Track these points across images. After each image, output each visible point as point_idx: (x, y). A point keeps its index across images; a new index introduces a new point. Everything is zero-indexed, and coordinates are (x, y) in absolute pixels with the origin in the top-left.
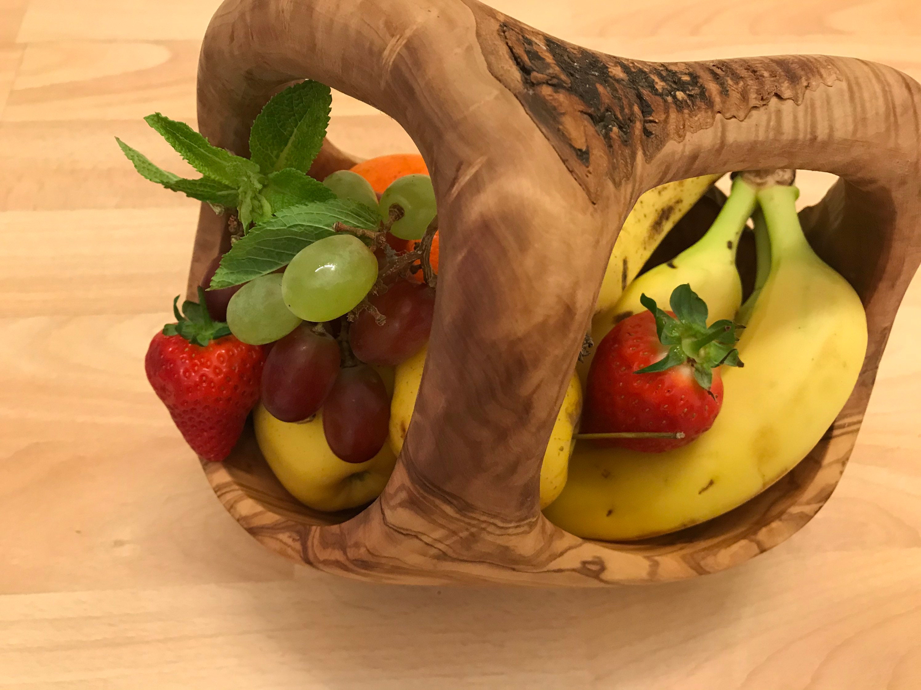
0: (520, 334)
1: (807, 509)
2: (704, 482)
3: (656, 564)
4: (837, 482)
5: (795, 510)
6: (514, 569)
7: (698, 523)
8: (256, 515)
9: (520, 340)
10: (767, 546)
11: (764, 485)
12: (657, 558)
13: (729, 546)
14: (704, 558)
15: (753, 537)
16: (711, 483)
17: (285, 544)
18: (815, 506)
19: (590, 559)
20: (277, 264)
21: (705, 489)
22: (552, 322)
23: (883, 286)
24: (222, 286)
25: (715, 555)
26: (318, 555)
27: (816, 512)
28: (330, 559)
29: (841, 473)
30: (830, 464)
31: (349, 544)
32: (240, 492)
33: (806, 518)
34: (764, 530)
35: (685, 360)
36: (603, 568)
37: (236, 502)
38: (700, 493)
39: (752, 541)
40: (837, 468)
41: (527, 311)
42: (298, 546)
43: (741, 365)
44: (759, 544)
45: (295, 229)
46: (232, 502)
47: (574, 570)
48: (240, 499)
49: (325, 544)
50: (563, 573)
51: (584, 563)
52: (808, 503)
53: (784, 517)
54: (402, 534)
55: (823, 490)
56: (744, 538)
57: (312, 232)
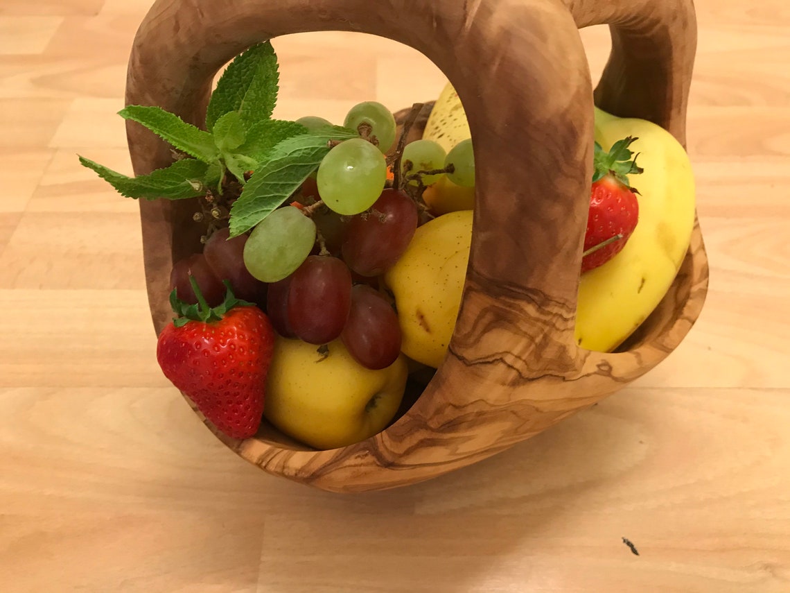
0: (565, 106)
1: (701, 285)
2: (639, 284)
3: (638, 355)
4: (707, 262)
5: (695, 289)
6: (564, 379)
7: (646, 317)
8: (311, 461)
10: (693, 319)
11: (676, 268)
12: (635, 351)
13: (672, 327)
14: (663, 341)
15: (682, 316)
16: (643, 281)
17: (355, 466)
18: (705, 282)
19: (600, 363)
20: (282, 197)
21: (641, 288)
22: (582, 91)
23: (674, 113)
24: (241, 231)
25: (668, 335)
26: (396, 451)
27: (707, 286)
28: (412, 445)
29: (706, 255)
30: (697, 251)
31: (428, 417)
32: (286, 451)
33: (704, 292)
34: (685, 308)
35: (608, 172)
36: (611, 368)
37: (285, 462)
38: (639, 292)
39: (683, 319)
40: (701, 252)
41: (565, 85)
42: (370, 459)
43: (641, 171)
44: (688, 319)
45: (295, 155)
46: (282, 463)
47: (595, 373)
48: (289, 457)
49: (399, 438)
50: (591, 377)
51: (599, 366)
52: (700, 281)
53: (691, 296)
54: (489, 363)
55: (702, 270)
56: (677, 319)
57: (309, 154)
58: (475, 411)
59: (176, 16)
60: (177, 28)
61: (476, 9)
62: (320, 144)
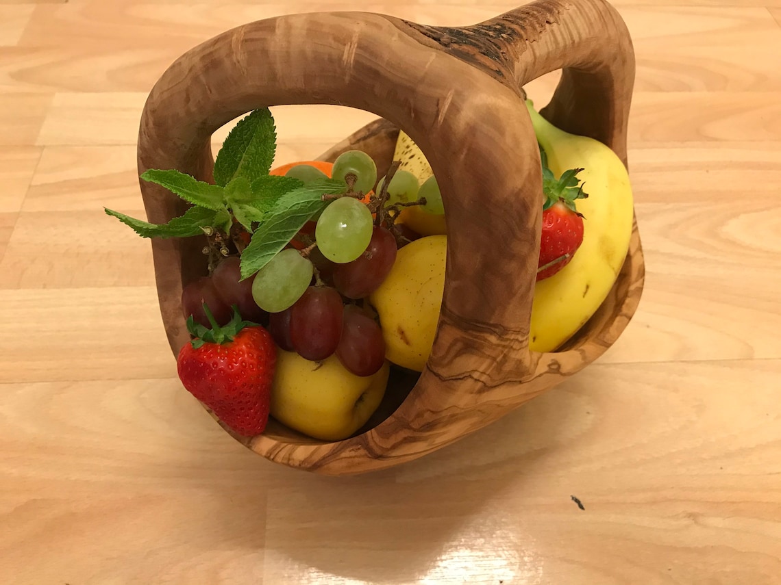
0: (519, 187)
1: (638, 284)
2: (584, 289)
3: (583, 352)
4: (644, 262)
5: (632, 288)
6: (520, 382)
7: (589, 318)
8: (313, 454)
9: (521, 190)
10: (630, 315)
11: (616, 274)
12: (581, 348)
13: (612, 324)
14: (604, 337)
15: (621, 313)
16: (588, 287)
17: (350, 457)
18: (641, 281)
19: (550, 363)
20: (284, 242)
21: (585, 293)
24: (250, 274)
25: (608, 332)
26: (384, 446)
27: (643, 284)
28: (397, 441)
29: (642, 256)
30: (635, 253)
31: (410, 420)
32: (290, 446)
33: (640, 290)
34: (624, 306)
35: (558, 199)
36: (559, 366)
37: (290, 455)
38: (584, 297)
39: (622, 315)
40: (639, 254)
41: (519, 170)
42: (362, 452)
43: (586, 196)
44: (626, 315)
45: (294, 208)
46: (287, 456)
47: (546, 372)
48: (293, 451)
49: (385, 435)
50: (542, 377)
51: (549, 366)
52: (637, 281)
53: (629, 294)
54: (460, 379)
55: (639, 270)
56: (616, 316)
57: (306, 206)
58: (449, 414)
59: (187, 90)
60: (188, 100)
61: (447, 107)
62: (315, 198)
